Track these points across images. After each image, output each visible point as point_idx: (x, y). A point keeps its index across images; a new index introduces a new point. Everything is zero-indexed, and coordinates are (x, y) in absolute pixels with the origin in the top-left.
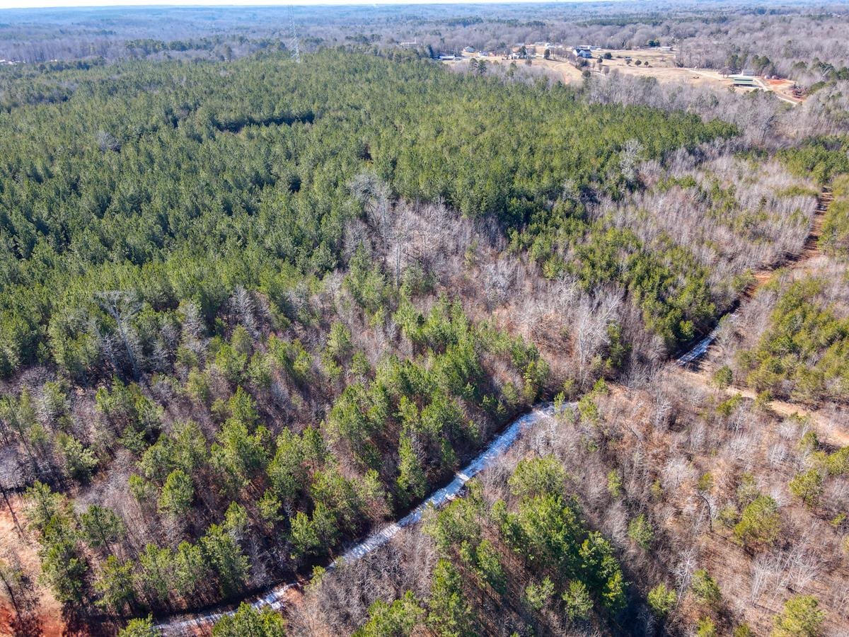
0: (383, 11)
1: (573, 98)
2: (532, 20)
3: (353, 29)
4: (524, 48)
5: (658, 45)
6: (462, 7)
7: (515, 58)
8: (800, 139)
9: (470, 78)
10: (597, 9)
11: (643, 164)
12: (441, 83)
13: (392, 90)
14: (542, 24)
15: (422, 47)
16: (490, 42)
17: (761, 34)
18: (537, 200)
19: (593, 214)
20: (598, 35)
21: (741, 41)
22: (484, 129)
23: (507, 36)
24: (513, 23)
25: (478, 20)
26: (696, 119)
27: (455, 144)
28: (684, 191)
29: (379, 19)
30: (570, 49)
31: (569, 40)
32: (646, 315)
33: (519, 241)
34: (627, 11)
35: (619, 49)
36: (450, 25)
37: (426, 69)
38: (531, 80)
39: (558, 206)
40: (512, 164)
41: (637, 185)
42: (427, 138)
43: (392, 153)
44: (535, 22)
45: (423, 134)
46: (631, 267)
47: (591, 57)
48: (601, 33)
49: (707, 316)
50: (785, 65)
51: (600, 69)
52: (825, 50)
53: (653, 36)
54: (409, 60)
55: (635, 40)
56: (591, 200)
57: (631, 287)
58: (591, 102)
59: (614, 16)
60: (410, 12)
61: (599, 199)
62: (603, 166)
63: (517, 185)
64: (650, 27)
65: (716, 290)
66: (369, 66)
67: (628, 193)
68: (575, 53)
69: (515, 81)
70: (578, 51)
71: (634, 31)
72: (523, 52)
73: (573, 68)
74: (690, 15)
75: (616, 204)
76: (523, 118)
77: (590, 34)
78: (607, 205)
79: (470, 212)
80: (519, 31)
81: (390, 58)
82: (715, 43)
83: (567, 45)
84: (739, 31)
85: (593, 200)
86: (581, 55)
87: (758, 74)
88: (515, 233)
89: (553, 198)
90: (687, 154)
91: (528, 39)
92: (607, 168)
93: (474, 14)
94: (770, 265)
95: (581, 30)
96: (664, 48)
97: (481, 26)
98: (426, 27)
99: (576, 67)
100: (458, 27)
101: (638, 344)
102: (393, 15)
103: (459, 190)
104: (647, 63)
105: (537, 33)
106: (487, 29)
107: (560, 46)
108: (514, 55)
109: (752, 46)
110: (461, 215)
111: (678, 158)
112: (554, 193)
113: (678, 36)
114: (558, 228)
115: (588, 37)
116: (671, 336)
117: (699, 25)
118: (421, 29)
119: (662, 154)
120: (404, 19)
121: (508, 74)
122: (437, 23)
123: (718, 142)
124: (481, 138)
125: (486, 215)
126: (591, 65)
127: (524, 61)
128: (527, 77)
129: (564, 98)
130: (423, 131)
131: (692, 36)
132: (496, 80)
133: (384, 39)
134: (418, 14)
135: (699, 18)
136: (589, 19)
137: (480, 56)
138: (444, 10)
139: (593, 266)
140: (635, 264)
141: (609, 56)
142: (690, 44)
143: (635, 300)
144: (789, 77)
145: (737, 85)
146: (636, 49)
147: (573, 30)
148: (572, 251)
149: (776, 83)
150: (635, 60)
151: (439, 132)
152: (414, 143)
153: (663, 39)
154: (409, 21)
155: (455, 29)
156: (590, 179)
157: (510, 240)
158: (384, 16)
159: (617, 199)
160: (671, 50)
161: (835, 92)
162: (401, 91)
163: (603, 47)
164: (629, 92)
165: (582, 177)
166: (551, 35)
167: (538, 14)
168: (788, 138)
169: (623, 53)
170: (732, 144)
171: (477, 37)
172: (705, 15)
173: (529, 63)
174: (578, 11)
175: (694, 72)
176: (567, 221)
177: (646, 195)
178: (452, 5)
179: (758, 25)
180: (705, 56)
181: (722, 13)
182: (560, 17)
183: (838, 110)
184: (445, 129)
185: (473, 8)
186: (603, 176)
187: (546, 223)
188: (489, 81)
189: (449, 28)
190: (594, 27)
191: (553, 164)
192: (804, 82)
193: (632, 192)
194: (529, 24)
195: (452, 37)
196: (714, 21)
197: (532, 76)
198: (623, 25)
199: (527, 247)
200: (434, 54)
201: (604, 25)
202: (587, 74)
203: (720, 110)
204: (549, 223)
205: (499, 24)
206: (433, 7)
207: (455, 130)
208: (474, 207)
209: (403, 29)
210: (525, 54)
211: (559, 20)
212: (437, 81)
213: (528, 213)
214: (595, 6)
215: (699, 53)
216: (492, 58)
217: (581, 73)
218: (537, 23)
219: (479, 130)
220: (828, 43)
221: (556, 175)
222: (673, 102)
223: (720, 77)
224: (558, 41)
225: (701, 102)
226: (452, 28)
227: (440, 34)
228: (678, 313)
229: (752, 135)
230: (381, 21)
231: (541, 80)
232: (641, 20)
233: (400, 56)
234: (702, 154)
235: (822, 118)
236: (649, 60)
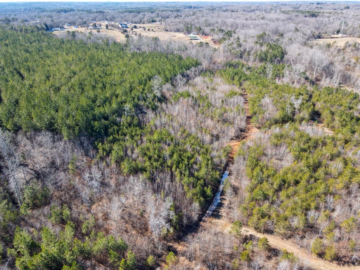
0: (23, 5)
1: (122, 49)
2: (98, 10)
3: (4, 15)
4: (95, 24)
5: (155, 21)
6: (64, 4)
7: (92, 29)
8: (223, 63)
9: (68, 41)
10: (127, 5)
11: (164, 86)
12: (51, 44)
13: (21, 51)
14: (103, 12)
15: (41, 24)
16: (78, 21)
17: (194, 17)
18: (111, 118)
19: (144, 122)
20: (129, 17)
21: (188, 20)
22: (75, 74)
23: (87, 18)
24: (89, 12)
25: (72, 10)
26: (180, 58)
27: (57, 85)
28: (186, 100)
29: (20, 9)
30: (117, 24)
31: (116, 19)
32: (186, 188)
33: (104, 149)
34: (139, 6)
35: (139, 23)
36: (58, 12)
37: (43, 37)
38: (100, 41)
39: (124, 120)
40: (93, 96)
41: (163, 99)
42: (40, 82)
43: (15, 95)
44: (100, 11)
45: (37, 79)
46: (171, 156)
47: (128, 28)
48: (130, 16)
49: (216, 179)
50: (207, 30)
51: (133, 33)
52: (219, 23)
53: (153, 18)
54: (32, 32)
55: (145, 19)
56: (141, 113)
57: (173, 169)
58: (132, 51)
59: (134, 8)
60: (38, 6)
61: (145, 111)
62: (143, 90)
63: (97, 111)
64: (150, 13)
65: (216, 160)
66: (7, 37)
67: (159, 104)
68: (120, 26)
69: (92, 42)
70: (121, 25)
71: (144, 15)
72: (95, 25)
73: (120, 33)
74: (165, 8)
75: (154, 113)
76: (98, 64)
77: (125, 17)
78: (150, 114)
79: (69, 134)
80: (92, 16)
81: (21, 31)
82: (178, 20)
83: (116, 22)
84: (186, 16)
85: (143, 112)
86: (123, 27)
87: (198, 34)
88: (100, 144)
89: (120, 116)
90: (182, 78)
91: (97, 19)
92: (146, 91)
93: (70, 7)
94: (234, 137)
95: (121, 15)
96: (158, 23)
97: (74, 13)
98: (45, 13)
99: (122, 32)
100: (62, 13)
101: (185, 210)
102: (28, 8)
103: (59, 121)
104: (152, 30)
105: (100, 16)
106: (76, 14)
107: (113, 23)
108: (91, 27)
109: (193, 22)
110: (63, 137)
111: (178, 80)
112: (119, 112)
113: (162, 17)
114: (125, 135)
115: (125, 18)
116: (202, 199)
117: (170, 13)
118: (43, 14)
119: (171, 79)
120: (34, 9)
121: (88, 38)
122: (51, 11)
123: (193, 69)
124: (73, 80)
125: (79, 136)
126: (128, 32)
127: (96, 30)
128: (98, 39)
129: (118, 50)
130: (38, 77)
131: (168, 17)
132: (82, 42)
133: (19, 20)
134: (42, 7)
135: (169, 10)
136: (124, 10)
137: (73, 29)
138: (55, 5)
139: (150, 158)
140: (173, 153)
141: (135, 27)
142: (169, 22)
143: (178, 178)
144: (210, 35)
145: (192, 39)
146: (146, 24)
147: (118, 15)
148: (137, 151)
149: (206, 38)
150: (147, 29)
151: (48, 78)
152: (31, 86)
153: (157, 19)
154: (37, 10)
155: (60, 14)
156: (139, 100)
157: (98, 149)
158: (24, 7)
159: (154, 109)
160: (161, 24)
161: (230, 42)
162: (27, 51)
163: (132, 23)
164: (148, 46)
165: (134, 99)
166: (108, 17)
167: (101, 7)
168: (218, 63)
169: (141, 25)
170: (198, 69)
171: (71, 19)
172: (171, 9)
173: (99, 32)
174: (119, 6)
175: (173, 33)
176: (130, 129)
177: (168, 104)
178: (60, 2)
179: (191, 13)
180: (176, 27)
181: (177, 8)
182: (111, 9)
183: (234, 50)
184: (52, 75)
185: (70, 4)
186: (145, 96)
187: (118, 133)
188: (78, 42)
189: (57, 14)
190: (127, 14)
191: (117, 92)
192: (216, 37)
193: (161, 103)
194: (97, 12)
195: (58, 19)
196: (175, 11)
197: (101, 38)
198: (139, 13)
199: (109, 153)
200: (48, 28)
201: (131, 12)
202: (127, 36)
203: (189, 52)
204: (120, 133)
205: (82, 12)
206: (50, 3)
207: (58, 76)
208: (71, 131)
209: (33, 14)
210: (96, 27)
211: (111, 10)
212: (49, 43)
213: (106, 128)
214: (126, 4)
215: (173, 25)
216: (80, 29)
217: (124, 35)
218: (100, 12)
219: (72, 74)
220: (220, 20)
221: (119, 99)
222: (168, 49)
223: (184, 36)
224: (111, 20)
225: (180, 49)
226: (59, 14)
227: (52, 17)
228: (202, 182)
229: (205, 64)
230: (21, 10)
231: (105, 40)
232: (146, 10)
233: (27, 30)
234: (188, 76)
235: (229, 54)
236: (153, 28)
